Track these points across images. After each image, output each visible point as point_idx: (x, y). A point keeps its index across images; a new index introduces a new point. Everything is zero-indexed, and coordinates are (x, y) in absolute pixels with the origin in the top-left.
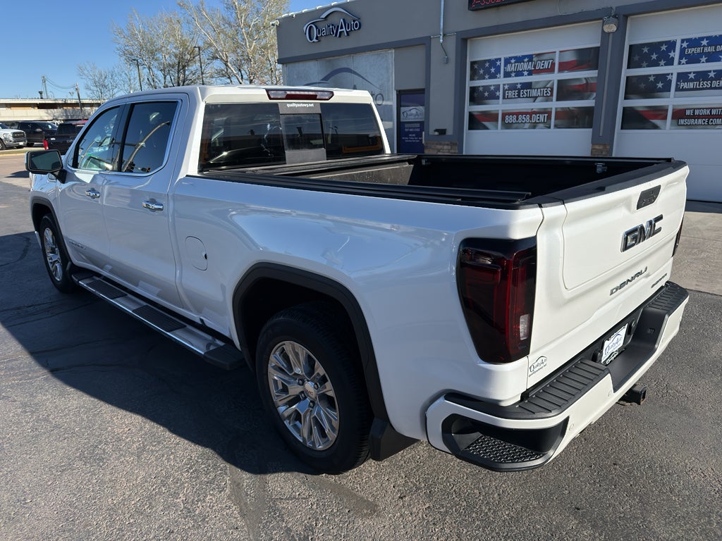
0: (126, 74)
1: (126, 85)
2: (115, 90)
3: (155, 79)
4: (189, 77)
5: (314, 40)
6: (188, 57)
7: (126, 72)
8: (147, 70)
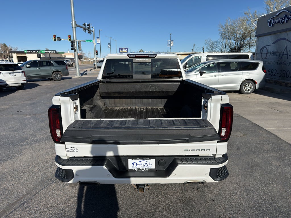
0: (221, 42)
1: (221, 47)
2: (216, 48)
3: (232, 44)
4: (246, 43)
5: (271, 26)
6: (246, 34)
7: (222, 41)
8: (229, 41)
